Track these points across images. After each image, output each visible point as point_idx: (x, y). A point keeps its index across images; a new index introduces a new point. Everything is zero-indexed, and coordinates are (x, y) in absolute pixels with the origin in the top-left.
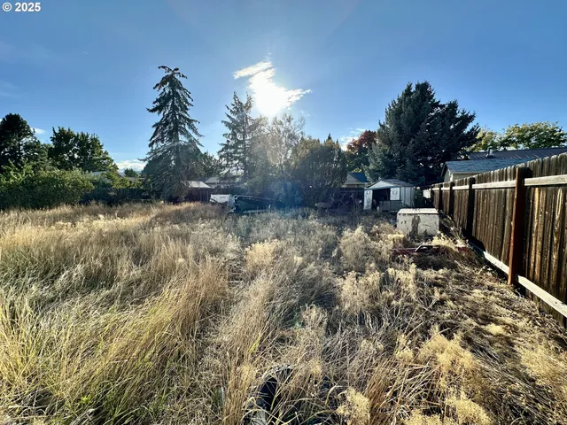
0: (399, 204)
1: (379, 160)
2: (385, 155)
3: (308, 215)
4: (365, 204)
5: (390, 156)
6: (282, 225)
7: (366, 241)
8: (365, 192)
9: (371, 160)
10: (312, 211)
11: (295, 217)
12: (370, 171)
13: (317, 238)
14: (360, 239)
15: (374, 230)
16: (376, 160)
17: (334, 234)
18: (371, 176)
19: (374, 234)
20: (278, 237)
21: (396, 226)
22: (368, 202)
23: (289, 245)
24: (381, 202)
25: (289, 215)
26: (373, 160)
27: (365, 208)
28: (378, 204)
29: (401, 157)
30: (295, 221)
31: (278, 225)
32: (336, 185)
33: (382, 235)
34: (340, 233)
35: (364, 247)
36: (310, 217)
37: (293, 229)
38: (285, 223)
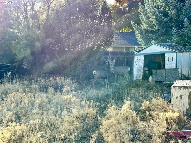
0: (175, 74)
1: (152, 18)
2: (160, 12)
3: (63, 86)
4: (135, 73)
5: (166, 15)
6: (26, 100)
7: (134, 122)
8: (135, 58)
9: (142, 17)
10: (68, 81)
11: (44, 89)
12: (141, 32)
13: (72, 119)
14: (127, 119)
15: (144, 107)
16: (148, 18)
17: (94, 112)
18: (142, 38)
19: (144, 112)
20: (18, 119)
21: (170, 102)
22: (139, 71)
23: (33, 129)
24: (154, 71)
25: (36, 86)
26: (144, 18)
27: (135, 78)
28: (150, 73)
29: (178, 16)
30: (44, 95)
31: (20, 101)
32: (99, 47)
33: (153, 113)
34: (102, 111)
35: (130, 129)
36: (64, 90)
37: (41, 106)
38: (30, 98)
